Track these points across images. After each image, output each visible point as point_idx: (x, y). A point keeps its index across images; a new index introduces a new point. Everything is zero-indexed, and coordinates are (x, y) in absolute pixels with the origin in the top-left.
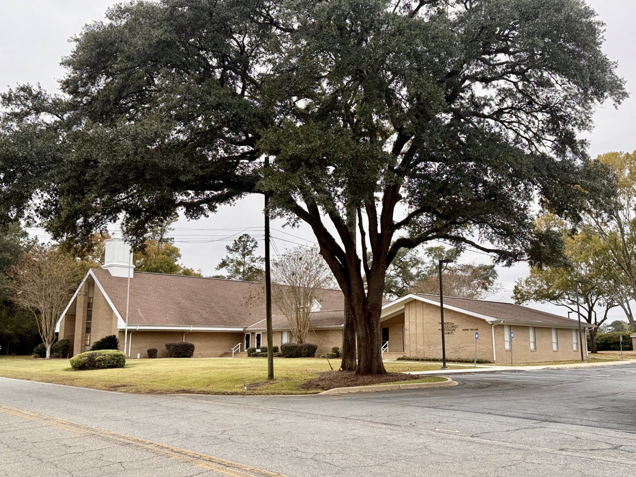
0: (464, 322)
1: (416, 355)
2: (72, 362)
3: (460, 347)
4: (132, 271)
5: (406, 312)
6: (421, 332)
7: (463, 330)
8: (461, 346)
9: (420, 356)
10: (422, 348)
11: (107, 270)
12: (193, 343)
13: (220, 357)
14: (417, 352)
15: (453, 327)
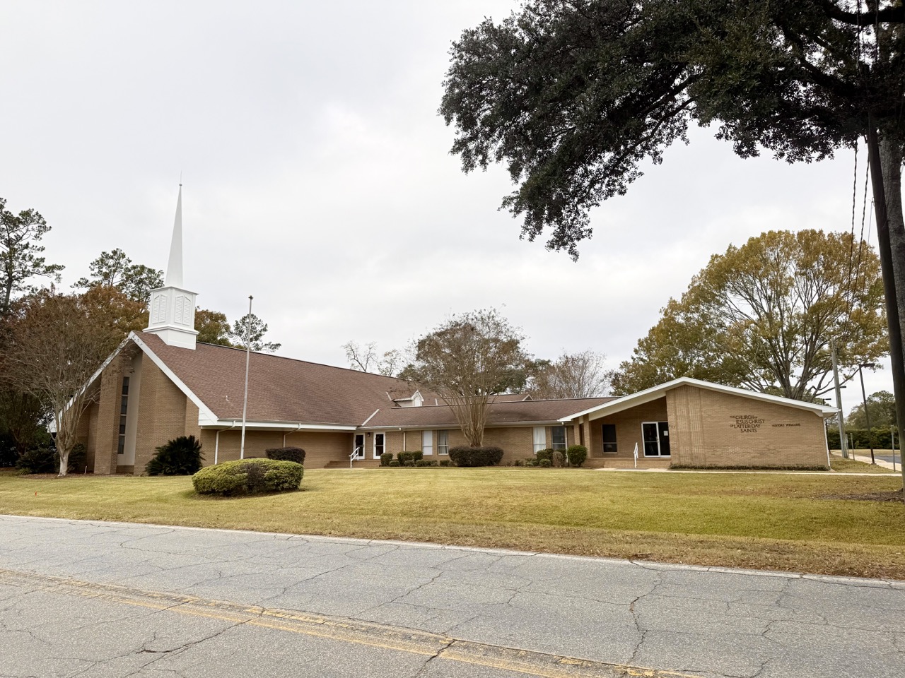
0: (775, 414)
1: (690, 461)
2: (196, 483)
3: (769, 450)
4: (194, 339)
5: (670, 403)
6: (699, 429)
7: (773, 426)
8: (771, 447)
9: (697, 463)
10: (701, 451)
11: (156, 335)
12: (303, 448)
13: (325, 467)
14: (692, 456)
15: (756, 421)
